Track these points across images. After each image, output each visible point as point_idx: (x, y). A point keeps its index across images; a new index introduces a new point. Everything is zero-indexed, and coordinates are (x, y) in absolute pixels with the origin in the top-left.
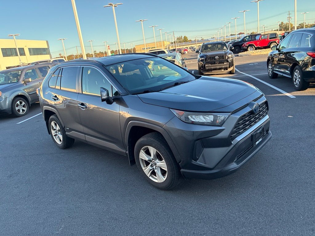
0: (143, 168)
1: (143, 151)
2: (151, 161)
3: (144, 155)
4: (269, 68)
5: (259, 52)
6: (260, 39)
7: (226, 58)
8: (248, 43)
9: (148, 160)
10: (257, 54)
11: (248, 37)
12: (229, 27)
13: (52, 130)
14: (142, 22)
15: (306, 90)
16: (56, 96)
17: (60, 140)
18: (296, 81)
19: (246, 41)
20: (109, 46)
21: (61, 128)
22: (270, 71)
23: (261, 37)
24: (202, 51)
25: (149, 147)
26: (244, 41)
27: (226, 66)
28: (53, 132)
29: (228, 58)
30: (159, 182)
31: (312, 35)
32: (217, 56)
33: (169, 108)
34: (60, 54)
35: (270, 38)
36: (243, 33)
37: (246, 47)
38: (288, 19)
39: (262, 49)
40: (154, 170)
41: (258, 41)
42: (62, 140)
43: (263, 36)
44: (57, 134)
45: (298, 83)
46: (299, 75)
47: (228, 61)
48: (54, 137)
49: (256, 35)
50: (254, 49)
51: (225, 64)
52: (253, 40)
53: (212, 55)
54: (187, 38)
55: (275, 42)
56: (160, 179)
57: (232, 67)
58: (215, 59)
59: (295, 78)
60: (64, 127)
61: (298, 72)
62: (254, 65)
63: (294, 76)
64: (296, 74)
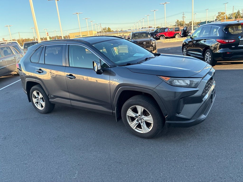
0: (130, 123)
1: (130, 110)
2: (137, 117)
3: (132, 113)
4: (184, 52)
5: (168, 41)
6: (168, 31)
7: (151, 44)
8: (160, 34)
9: (135, 116)
10: (167, 42)
11: (159, 30)
12: (143, 22)
13: (33, 98)
14: (78, 14)
15: (214, 66)
16: (40, 70)
17: (42, 106)
18: (207, 60)
19: (158, 32)
20: (47, 33)
21: (44, 96)
22: (184, 53)
23: (169, 30)
24: (132, 38)
25: (137, 106)
26: (157, 32)
27: (151, 50)
28: (35, 100)
29: (153, 43)
30: (145, 133)
31: (220, 27)
32: (144, 42)
33: (157, 75)
34: (3, 39)
35: (175, 31)
36: (151, 27)
37: (159, 36)
38: (183, 18)
39: (170, 38)
40: (140, 123)
41: (167, 33)
42: (44, 106)
43: (170, 29)
44: (39, 101)
45: (209, 62)
46: (210, 55)
47: (152, 46)
48: (35, 104)
49: (165, 29)
50: (164, 38)
51: (150, 48)
52: (163, 32)
53: (141, 41)
54: (110, 29)
55: (178, 34)
56: (145, 130)
57: (155, 50)
58: (143, 44)
59: (206, 58)
60: (48, 95)
61: (209, 53)
62: (169, 50)
63: (206, 57)
64: (207, 55)
